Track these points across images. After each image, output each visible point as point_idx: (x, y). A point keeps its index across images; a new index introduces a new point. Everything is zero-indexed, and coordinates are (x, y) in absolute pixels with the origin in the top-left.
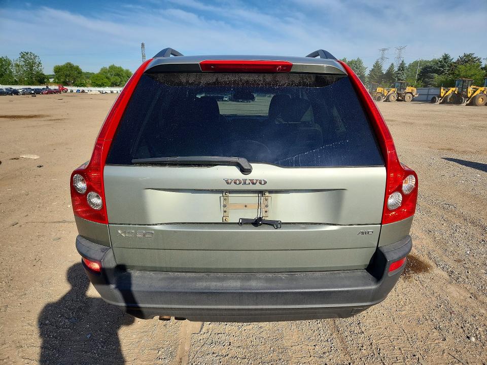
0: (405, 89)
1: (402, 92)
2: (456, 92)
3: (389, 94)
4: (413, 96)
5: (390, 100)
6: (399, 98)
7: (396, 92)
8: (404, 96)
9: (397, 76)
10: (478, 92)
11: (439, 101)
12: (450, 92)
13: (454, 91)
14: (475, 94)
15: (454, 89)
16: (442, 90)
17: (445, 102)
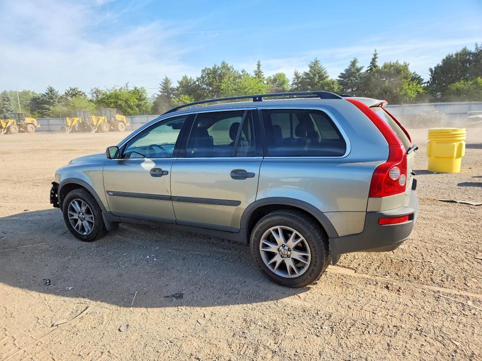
0: (25, 120)
1: (22, 122)
2: (81, 122)
3: (8, 125)
4: (35, 127)
5: (12, 132)
6: (21, 129)
7: (15, 123)
8: (26, 127)
9: (4, 107)
10: (101, 121)
11: (69, 130)
12: (75, 122)
13: (79, 121)
14: (99, 123)
15: (78, 119)
16: (68, 120)
17: (73, 130)
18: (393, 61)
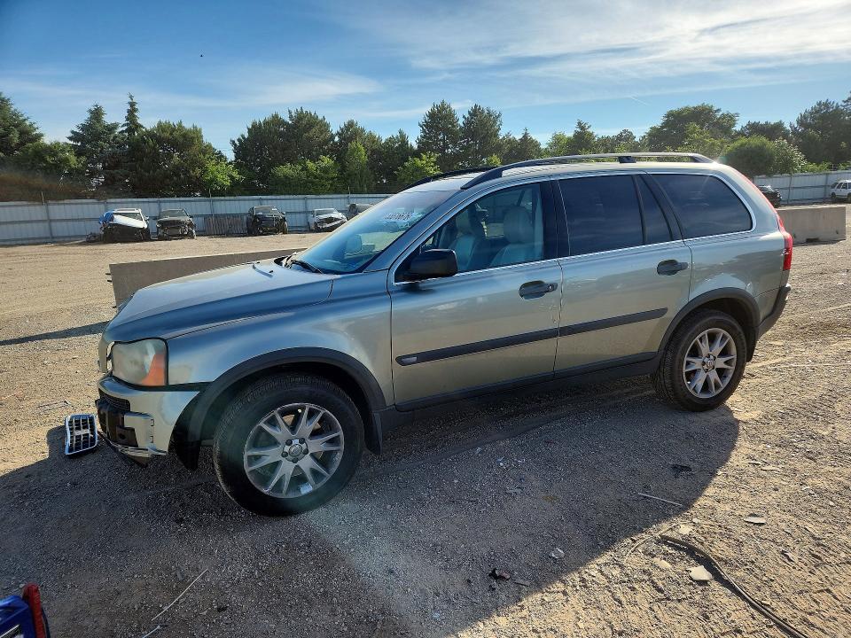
18: (174, 121)
